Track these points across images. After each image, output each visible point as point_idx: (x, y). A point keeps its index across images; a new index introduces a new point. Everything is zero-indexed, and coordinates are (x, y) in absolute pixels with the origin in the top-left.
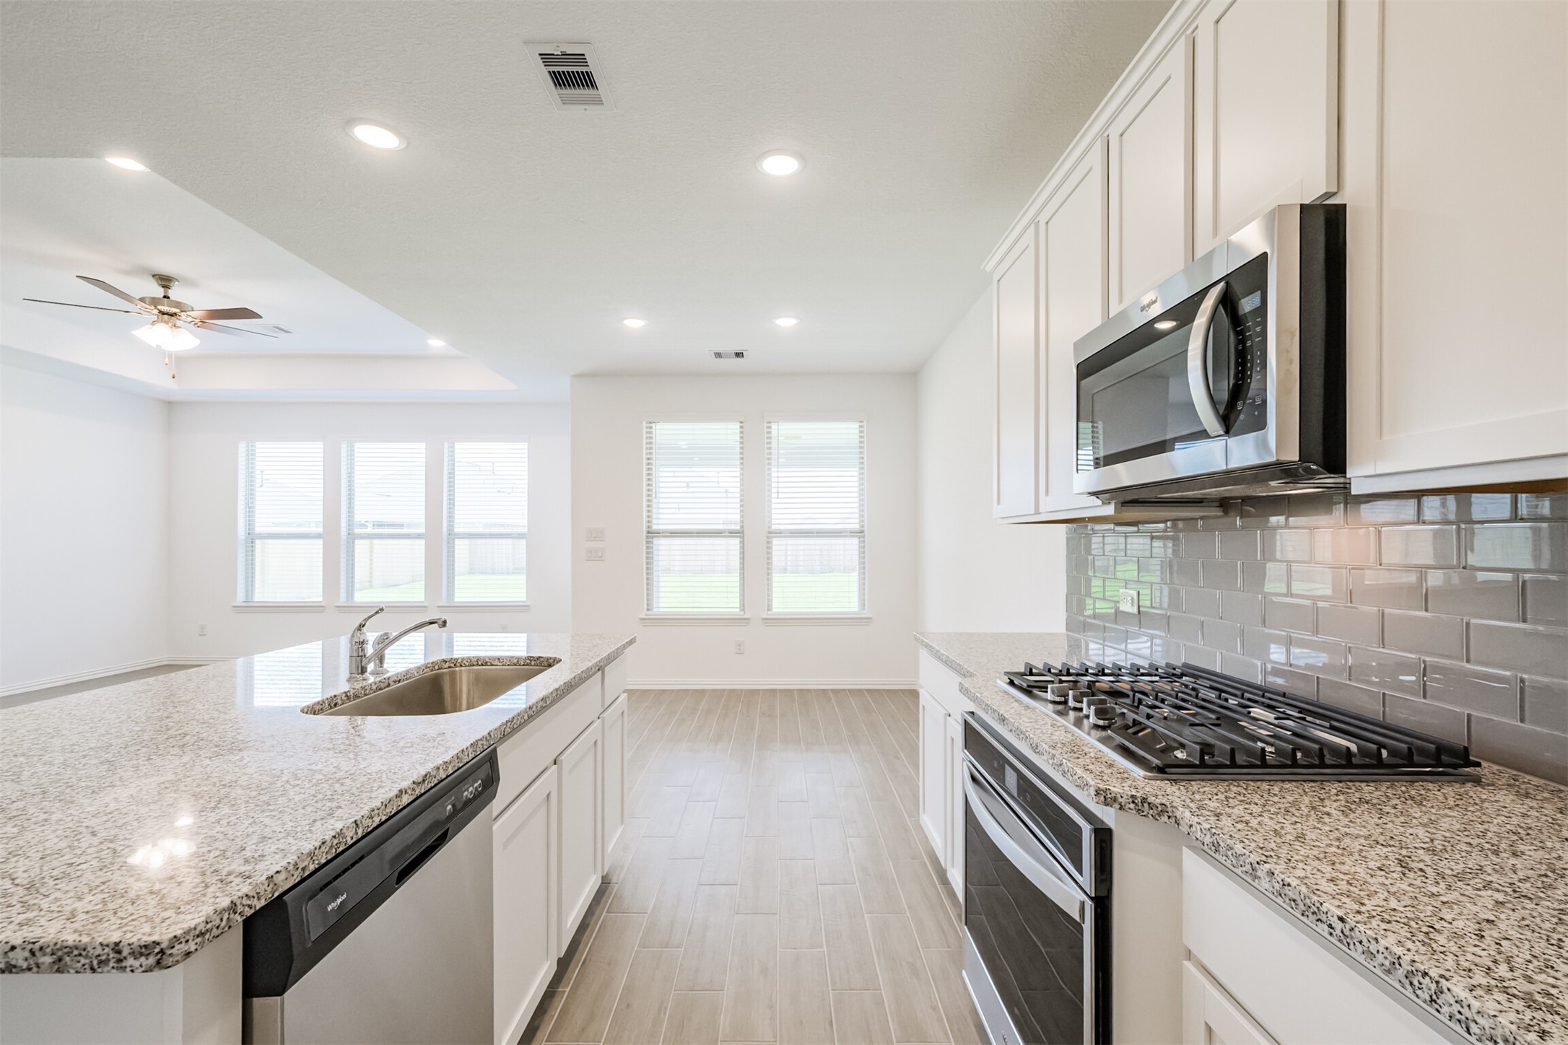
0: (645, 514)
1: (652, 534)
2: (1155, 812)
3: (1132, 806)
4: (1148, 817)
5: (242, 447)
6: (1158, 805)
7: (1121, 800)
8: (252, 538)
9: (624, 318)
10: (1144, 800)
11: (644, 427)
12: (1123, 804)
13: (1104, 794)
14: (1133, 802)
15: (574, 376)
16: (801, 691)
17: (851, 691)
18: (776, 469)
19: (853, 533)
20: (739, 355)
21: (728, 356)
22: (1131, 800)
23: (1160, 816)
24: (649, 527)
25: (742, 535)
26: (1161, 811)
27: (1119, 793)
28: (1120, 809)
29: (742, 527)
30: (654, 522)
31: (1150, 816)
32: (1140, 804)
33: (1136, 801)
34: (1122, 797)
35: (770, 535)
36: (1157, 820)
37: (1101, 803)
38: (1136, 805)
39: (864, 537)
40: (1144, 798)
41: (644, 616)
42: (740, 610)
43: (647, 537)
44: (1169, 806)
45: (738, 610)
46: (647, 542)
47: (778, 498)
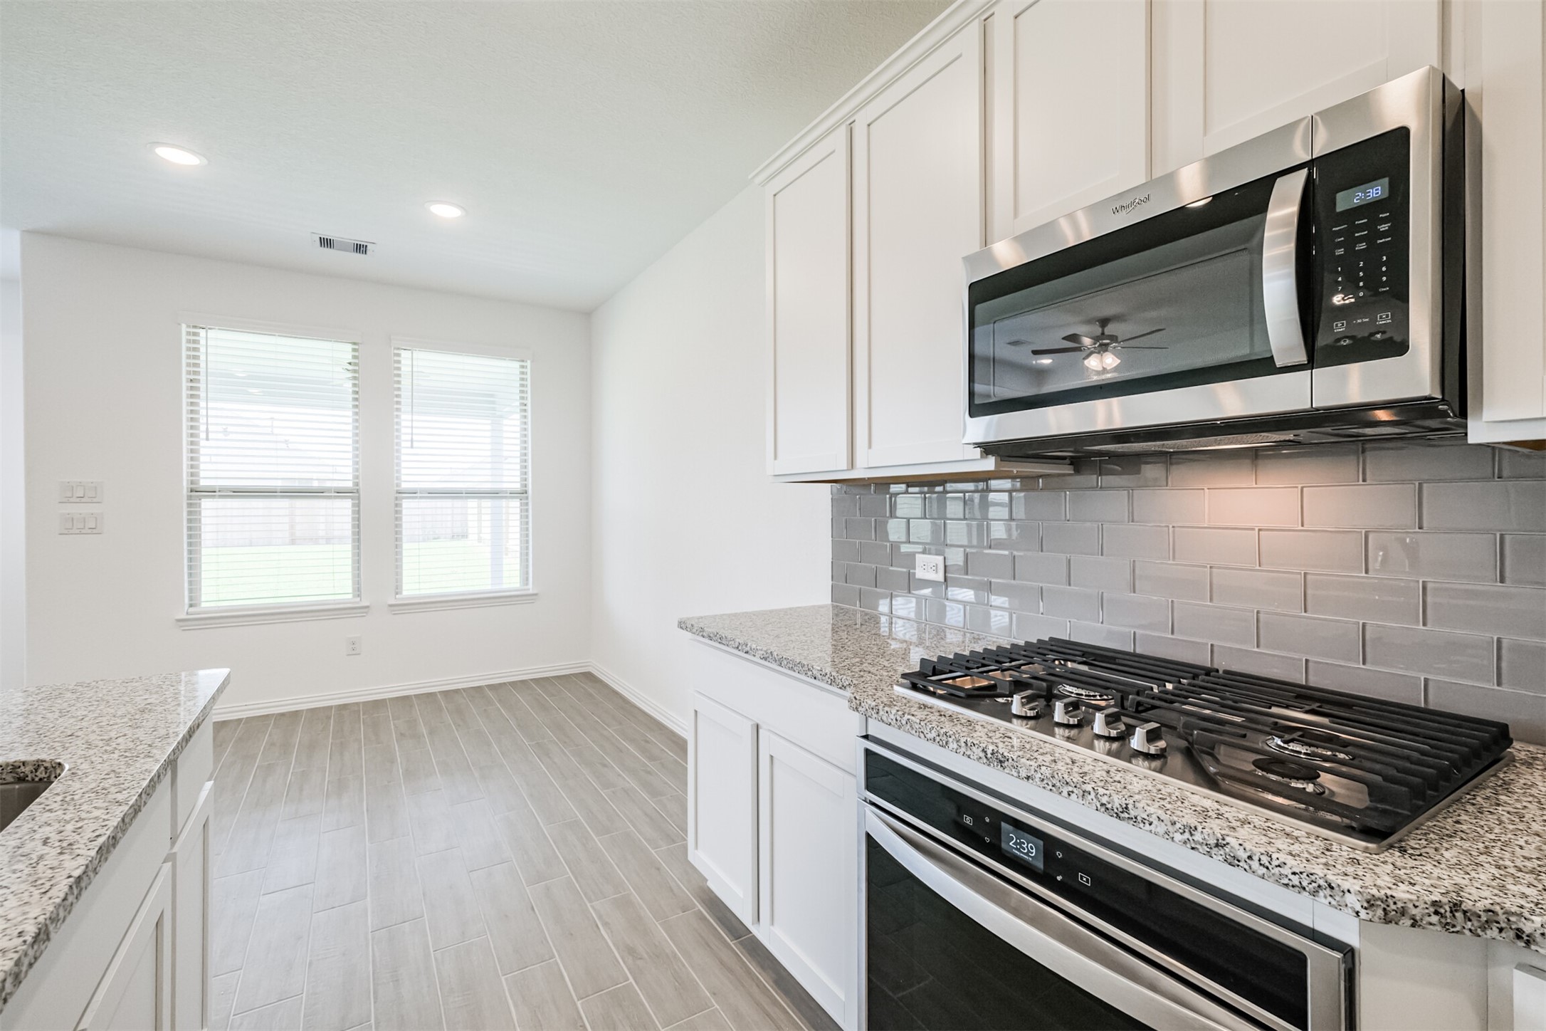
0: (185, 463)
1: (197, 492)
2: (1476, 924)
3: (1435, 919)
4: (1464, 934)
6: (1481, 913)
7: (1414, 911)
9: (158, 144)
10: (1456, 907)
11: (184, 333)
12: (1418, 918)
13: (1383, 906)
14: (1436, 913)
15: (28, 231)
16: (446, 694)
17: (513, 684)
18: (409, 417)
19: (513, 494)
20: (360, 248)
21: (344, 247)
22: (1432, 910)
23: (1484, 929)
24: (192, 482)
25: (357, 495)
26: (1487, 921)
27: (1411, 900)
28: (1413, 926)
29: (357, 484)
30: (201, 476)
31: (1467, 932)
32: (1448, 914)
33: (1442, 911)
34: (1416, 907)
35: (398, 495)
36: (1479, 936)
37: (1376, 919)
38: (1442, 916)
39: (527, 498)
40: (1455, 905)
41: (184, 616)
42: (354, 596)
43: (190, 498)
44: (1500, 912)
45: (350, 596)
46: (190, 505)
47: (412, 447)
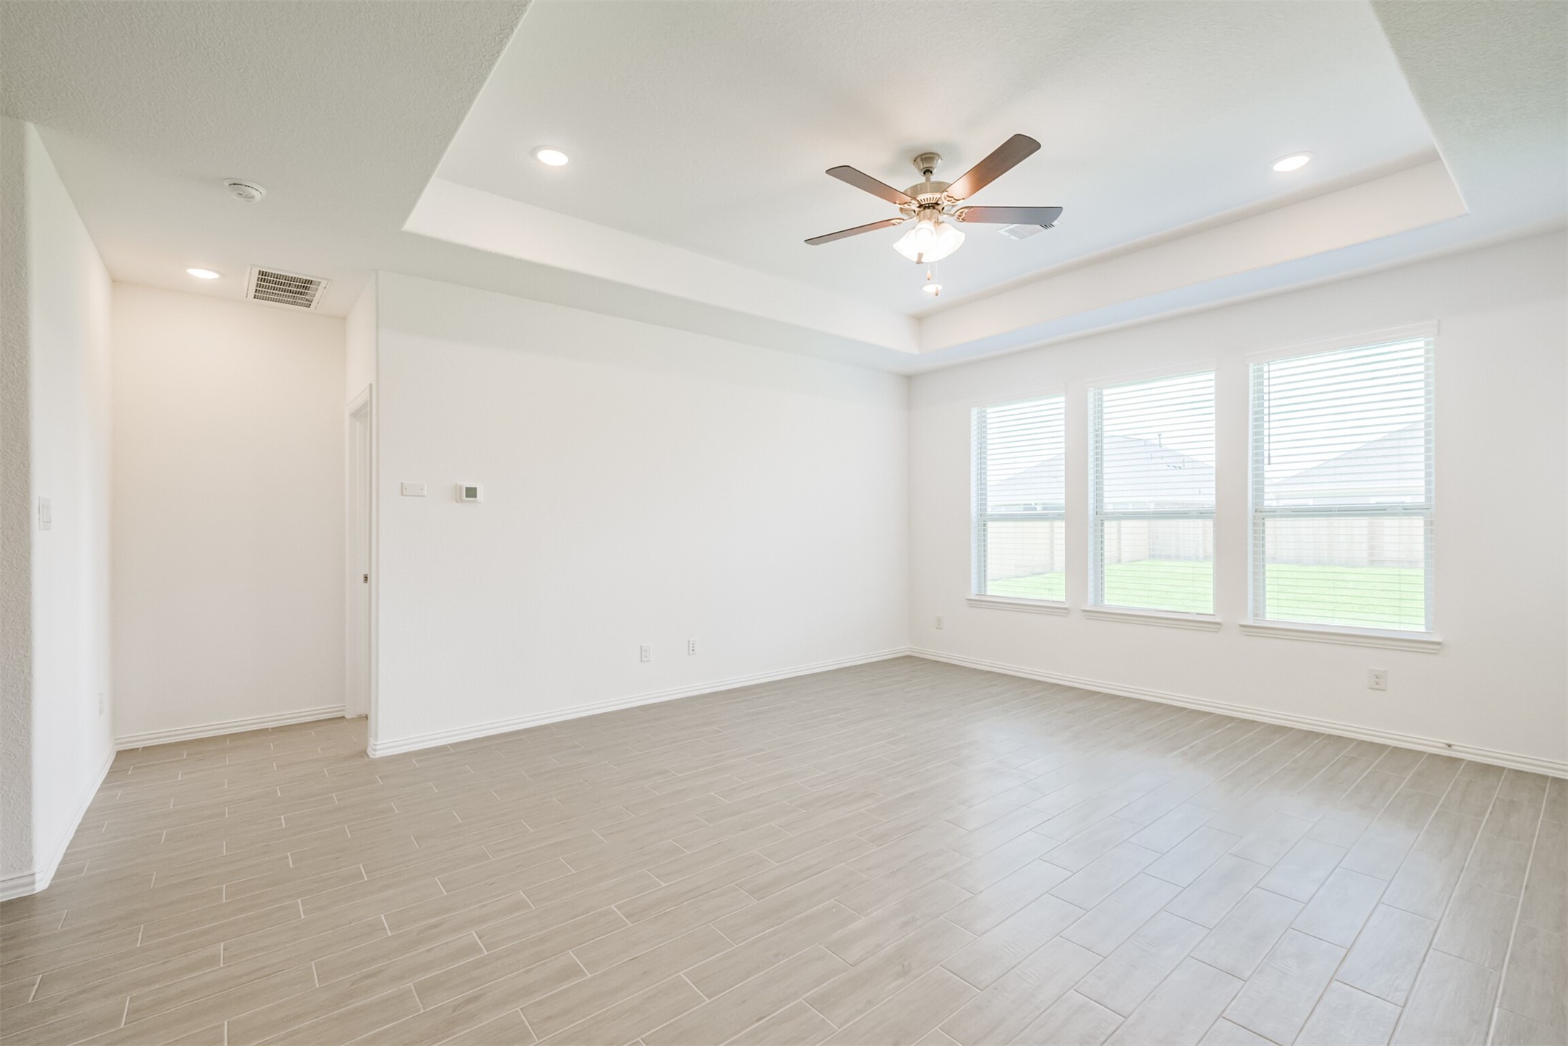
5: (974, 413)
8: (984, 520)
